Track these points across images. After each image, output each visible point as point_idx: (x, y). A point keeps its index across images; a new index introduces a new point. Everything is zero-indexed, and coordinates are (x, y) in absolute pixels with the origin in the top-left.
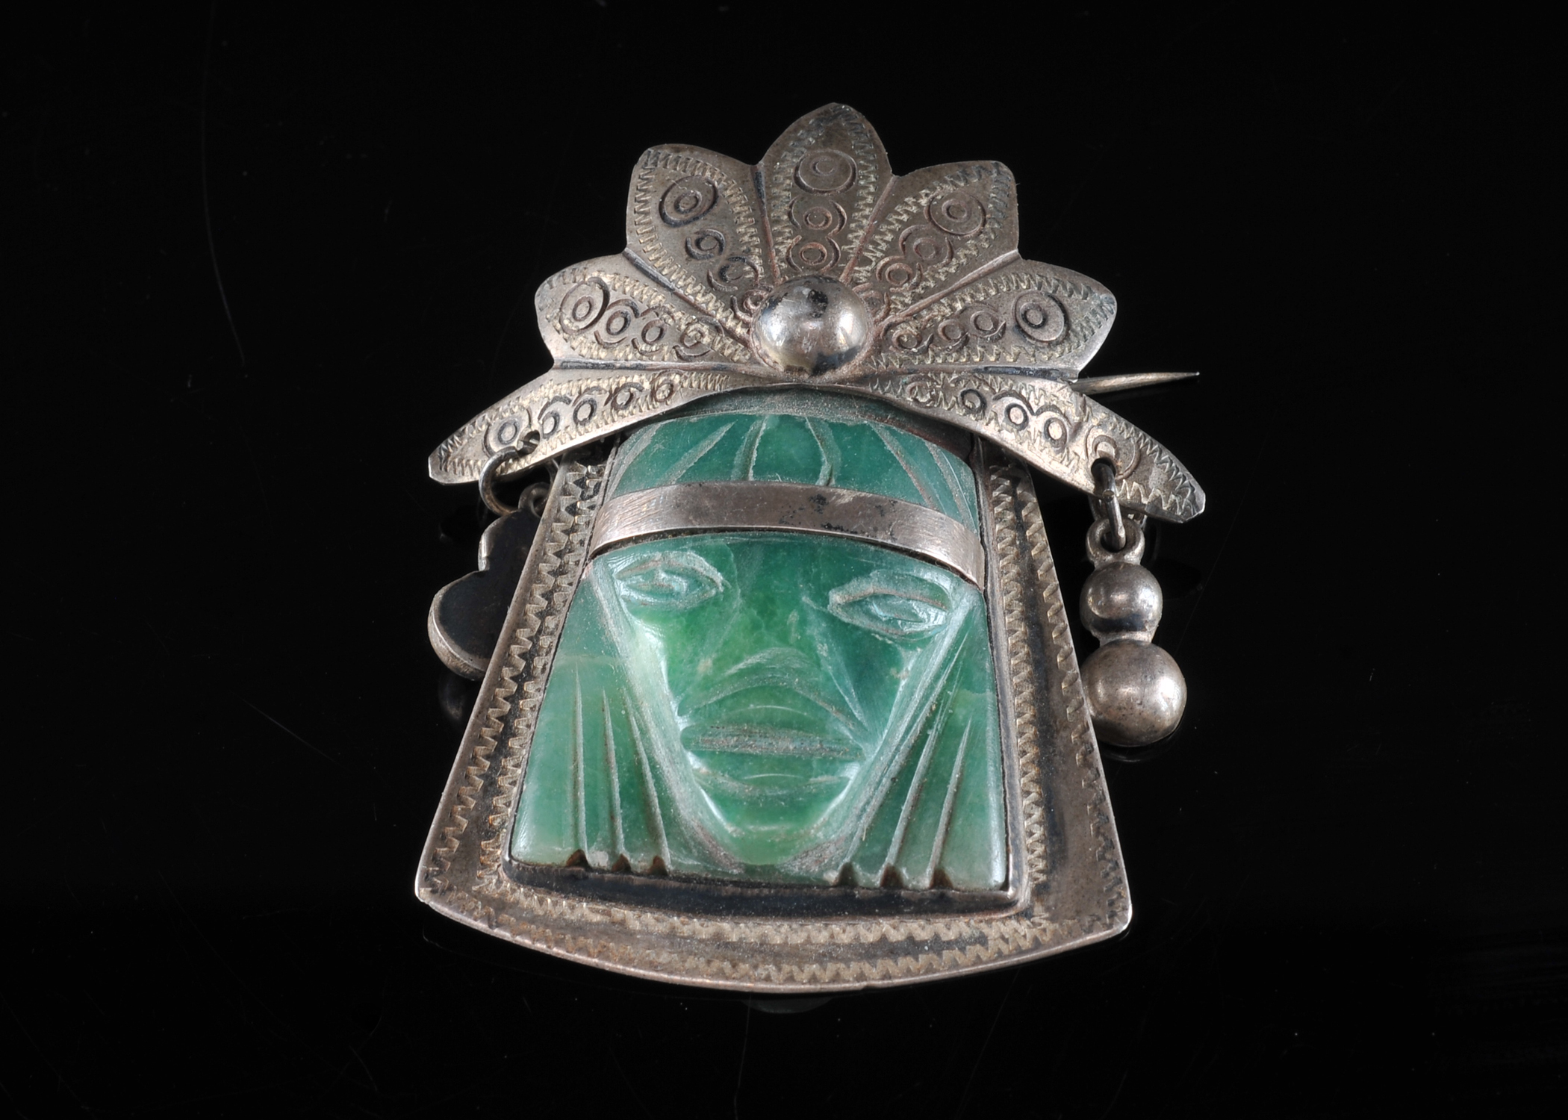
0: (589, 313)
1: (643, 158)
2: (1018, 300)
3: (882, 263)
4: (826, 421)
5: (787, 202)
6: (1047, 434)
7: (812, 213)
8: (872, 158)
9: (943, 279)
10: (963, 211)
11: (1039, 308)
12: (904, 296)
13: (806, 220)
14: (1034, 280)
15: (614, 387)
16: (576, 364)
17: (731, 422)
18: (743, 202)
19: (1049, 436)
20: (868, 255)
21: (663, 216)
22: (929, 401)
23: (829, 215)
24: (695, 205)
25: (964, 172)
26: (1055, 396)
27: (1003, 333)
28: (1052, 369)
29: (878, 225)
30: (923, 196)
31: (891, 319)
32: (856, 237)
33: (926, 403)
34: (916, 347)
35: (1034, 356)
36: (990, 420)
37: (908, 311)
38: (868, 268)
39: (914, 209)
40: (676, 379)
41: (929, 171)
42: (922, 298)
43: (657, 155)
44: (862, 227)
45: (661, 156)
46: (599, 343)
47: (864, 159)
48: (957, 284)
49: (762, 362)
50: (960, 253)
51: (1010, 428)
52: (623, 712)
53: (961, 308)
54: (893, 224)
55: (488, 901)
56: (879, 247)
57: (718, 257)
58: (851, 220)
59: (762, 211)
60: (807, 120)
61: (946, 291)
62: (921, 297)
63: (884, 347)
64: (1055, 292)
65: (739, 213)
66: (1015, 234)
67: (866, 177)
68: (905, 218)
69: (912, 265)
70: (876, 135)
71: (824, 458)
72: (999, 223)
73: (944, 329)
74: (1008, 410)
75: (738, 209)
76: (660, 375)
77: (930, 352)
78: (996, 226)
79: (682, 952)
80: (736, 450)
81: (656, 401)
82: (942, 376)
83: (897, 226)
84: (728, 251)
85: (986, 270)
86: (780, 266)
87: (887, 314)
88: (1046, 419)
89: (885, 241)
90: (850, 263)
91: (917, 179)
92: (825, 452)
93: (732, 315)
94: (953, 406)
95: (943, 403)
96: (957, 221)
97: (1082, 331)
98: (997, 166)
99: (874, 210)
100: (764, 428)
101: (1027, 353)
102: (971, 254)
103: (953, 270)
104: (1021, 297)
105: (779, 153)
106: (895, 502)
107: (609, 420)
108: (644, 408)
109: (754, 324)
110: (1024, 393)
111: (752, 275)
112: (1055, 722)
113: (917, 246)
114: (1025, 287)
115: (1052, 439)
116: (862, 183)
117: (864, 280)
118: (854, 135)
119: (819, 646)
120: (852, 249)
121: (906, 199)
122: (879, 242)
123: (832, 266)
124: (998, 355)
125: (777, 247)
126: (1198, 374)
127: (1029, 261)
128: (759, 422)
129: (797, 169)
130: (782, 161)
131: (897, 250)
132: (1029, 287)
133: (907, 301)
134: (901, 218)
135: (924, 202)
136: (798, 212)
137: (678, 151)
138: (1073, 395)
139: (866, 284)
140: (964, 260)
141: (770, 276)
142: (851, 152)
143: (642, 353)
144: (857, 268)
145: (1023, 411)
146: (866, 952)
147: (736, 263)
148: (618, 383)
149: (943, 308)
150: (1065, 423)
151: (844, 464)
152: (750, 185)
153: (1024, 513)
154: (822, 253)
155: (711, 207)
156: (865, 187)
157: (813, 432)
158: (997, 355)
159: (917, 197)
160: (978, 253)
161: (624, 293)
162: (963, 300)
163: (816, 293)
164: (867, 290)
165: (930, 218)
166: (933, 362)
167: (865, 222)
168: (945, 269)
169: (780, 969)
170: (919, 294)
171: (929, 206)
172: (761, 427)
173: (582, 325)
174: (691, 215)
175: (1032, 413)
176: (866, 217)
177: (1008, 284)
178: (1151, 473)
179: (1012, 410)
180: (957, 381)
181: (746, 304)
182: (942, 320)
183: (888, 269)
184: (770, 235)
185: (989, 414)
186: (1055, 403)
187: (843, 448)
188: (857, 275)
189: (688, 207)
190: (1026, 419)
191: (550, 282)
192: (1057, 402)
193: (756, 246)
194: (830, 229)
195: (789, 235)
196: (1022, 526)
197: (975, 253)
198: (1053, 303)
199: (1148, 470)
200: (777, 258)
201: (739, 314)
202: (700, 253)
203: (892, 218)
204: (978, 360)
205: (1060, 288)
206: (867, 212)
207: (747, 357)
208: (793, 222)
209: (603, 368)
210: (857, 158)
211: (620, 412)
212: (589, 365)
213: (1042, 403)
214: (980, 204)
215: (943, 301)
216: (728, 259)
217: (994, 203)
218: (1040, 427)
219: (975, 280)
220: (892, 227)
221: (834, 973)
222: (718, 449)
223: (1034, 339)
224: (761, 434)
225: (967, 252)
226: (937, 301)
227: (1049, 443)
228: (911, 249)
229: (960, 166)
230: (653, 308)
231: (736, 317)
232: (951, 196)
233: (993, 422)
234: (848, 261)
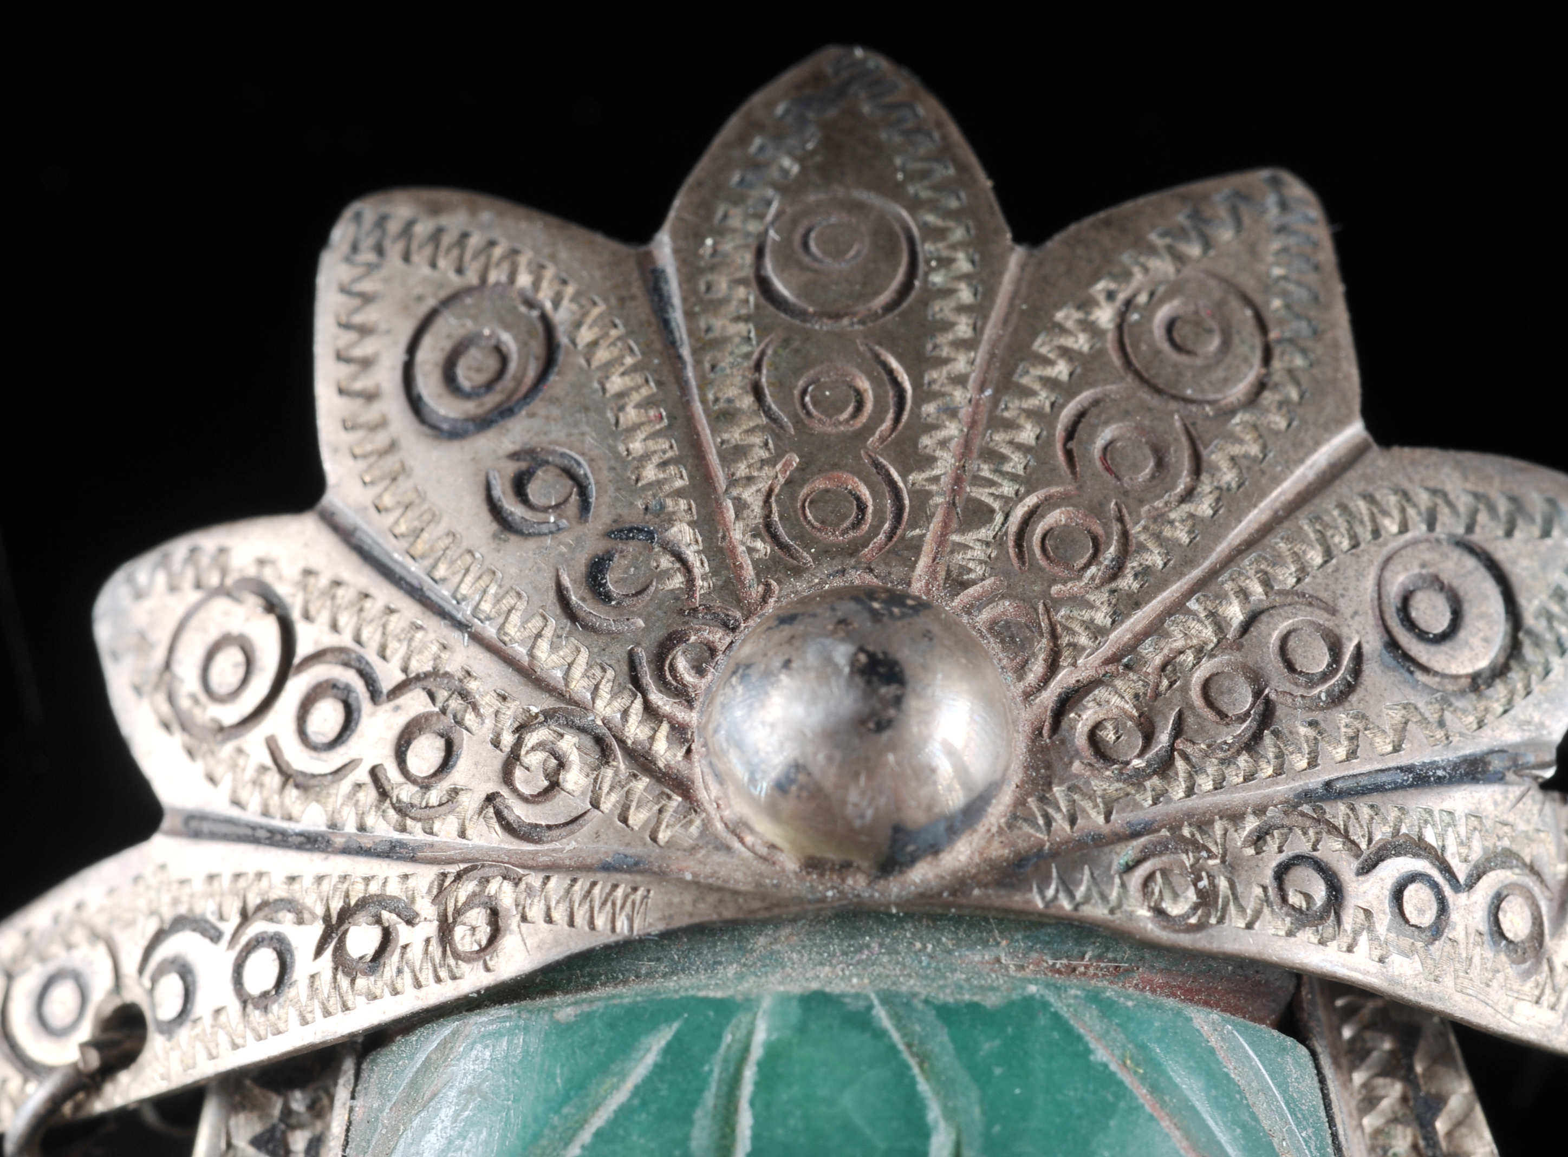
0: (245, 681)
1: (341, 233)
2: (1383, 569)
3: (1019, 512)
4: (927, 1002)
5: (747, 356)
6: (1497, 931)
7: (816, 381)
8: (953, 204)
9: (1184, 538)
10: (1210, 331)
11: (1437, 583)
12: (1091, 606)
13: (804, 406)
14: (1415, 506)
15: (336, 905)
16: (224, 829)
17: (668, 1020)
18: (629, 361)
19: (1502, 935)
20: (983, 494)
21: (415, 403)
22: (1195, 908)
23: (864, 384)
24: (501, 373)
25: (1196, 216)
26: (1505, 824)
27: (1357, 671)
28: (1492, 752)
29: (995, 401)
30: (1101, 298)
31: (1065, 678)
32: (943, 444)
33: (1186, 916)
34: (1140, 755)
35: (1441, 723)
36: (1356, 934)
37: (1108, 647)
38: (985, 533)
39: (1081, 342)
40: (506, 895)
41: (1108, 223)
42: (1137, 605)
43: (381, 221)
44: (953, 413)
45: (393, 227)
46: (281, 770)
47: (933, 206)
48: (1222, 549)
49: (737, 845)
50: (1217, 457)
51: (1406, 942)
53: (1241, 617)
54: (1033, 393)
56: (1007, 468)
57: (580, 529)
58: (924, 395)
59: (682, 384)
60: (770, 105)
61: (1196, 573)
62: (1135, 602)
63: (1058, 766)
64: (1470, 528)
65: (621, 395)
66: (1347, 378)
67: (946, 263)
68: (1061, 370)
69: (1097, 510)
70: (955, 133)
71: (934, 1113)
72: (1304, 352)
73: (1206, 686)
74: (1398, 895)
75: (616, 383)
76: (459, 877)
77: (1180, 764)
78: (1299, 361)
80: (694, 1104)
81: (457, 956)
82: (1218, 827)
83: (1043, 399)
84: (604, 510)
85: (1290, 496)
86: (750, 550)
87: (1053, 667)
88: (1491, 893)
89: (1020, 447)
90: (935, 525)
91: (1080, 251)
92: (936, 1093)
93: (638, 705)
94: (1257, 915)
95: (1232, 908)
96: (1199, 362)
97: (1551, 627)
98: (1275, 183)
99: (980, 355)
100: (760, 1036)
101: (1424, 720)
102: (1246, 456)
103: (1204, 508)
104: (1388, 560)
105: (705, 208)
107: (334, 1005)
108: (426, 976)
109: (702, 727)
110: (1430, 837)
111: (678, 581)
113: (1105, 449)
114: (1394, 529)
115: (1510, 942)
116: (937, 279)
117: (979, 570)
118: (898, 139)
120: (936, 479)
121: (1060, 316)
122: (1006, 450)
123: (890, 538)
124: (1353, 739)
125: (735, 493)
127: (1396, 450)
128: (745, 1018)
129: (760, 253)
130: (720, 232)
131: (1054, 470)
132: (1404, 528)
133: (1101, 617)
134: (1052, 372)
135: (1105, 316)
136: (780, 385)
137: (435, 210)
138: (1548, 808)
139: (987, 582)
140: (1229, 477)
141: (728, 582)
142: (895, 192)
143: (402, 810)
144: (956, 538)
145: (1435, 886)
147: (631, 547)
148: (347, 896)
149: (1195, 626)
150: (1537, 890)
151: (989, 1125)
152: (641, 309)
153: (1441, 1125)
154: (858, 499)
155: (542, 377)
156: (946, 293)
157: (896, 1036)
158: (1351, 739)
159: (1087, 304)
160: (1264, 449)
161: (334, 627)
162: (1244, 594)
163: (871, 656)
164: (989, 599)
165: (1128, 363)
166: (1190, 792)
167: (959, 396)
168: (1186, 507)
170: (1130, 595)
171: (1120, 328)
172: (750, 1033)
173: (231, 714)
174: (491, 400)
175: (1456, 886)
176: (960, 380)
177: (1350, 528)
179: (1407, 893)
180: (1259, 839)
181: (673, 669)
182: (1198, 660)
183: (1039, 530)
184: (713, 458)
185: (1350, 918)
186: (1506, 843)
187: (979, 1074)
188: (959, 558)
189: (481, 378)
190: (1443, 907)
191: (131, 580)
192: (1513, 839)
193: (679, 493)
194: (869, 429)
195: (764, 454)
197: (1254, 450)
198: (1470, 562)
200: (740, 525)
201: (657, 698)
202: (529, 515)
203: (1029, 377)
204: (1303, 764)
205: (1483, 517)
206: (961, 364)
207: (694, 830)
208: (768, 413)
209: (300, 847)
210: (914, 205)
211: (361, 982)
212: (262, 834)
213: (1476, 853)
214: (1248, 301)
215: (1192, 605)
216: (608, 534)
217: (1284, 294)
218: (1479, 919)
219: (1266, 530)
220: (1032, 403)
222: (644, 1104)
223: (1436, 674)
224: (757, 1052)
225: (1236, 450)
226: (1177, 608)
227: (1503, 957)
228: (1091, 461)
229: (1184, 198)
230: (418, 678)
231: (650, 711)
232: (1175, 289)
233: (1364, 938)
234: (929, 519)
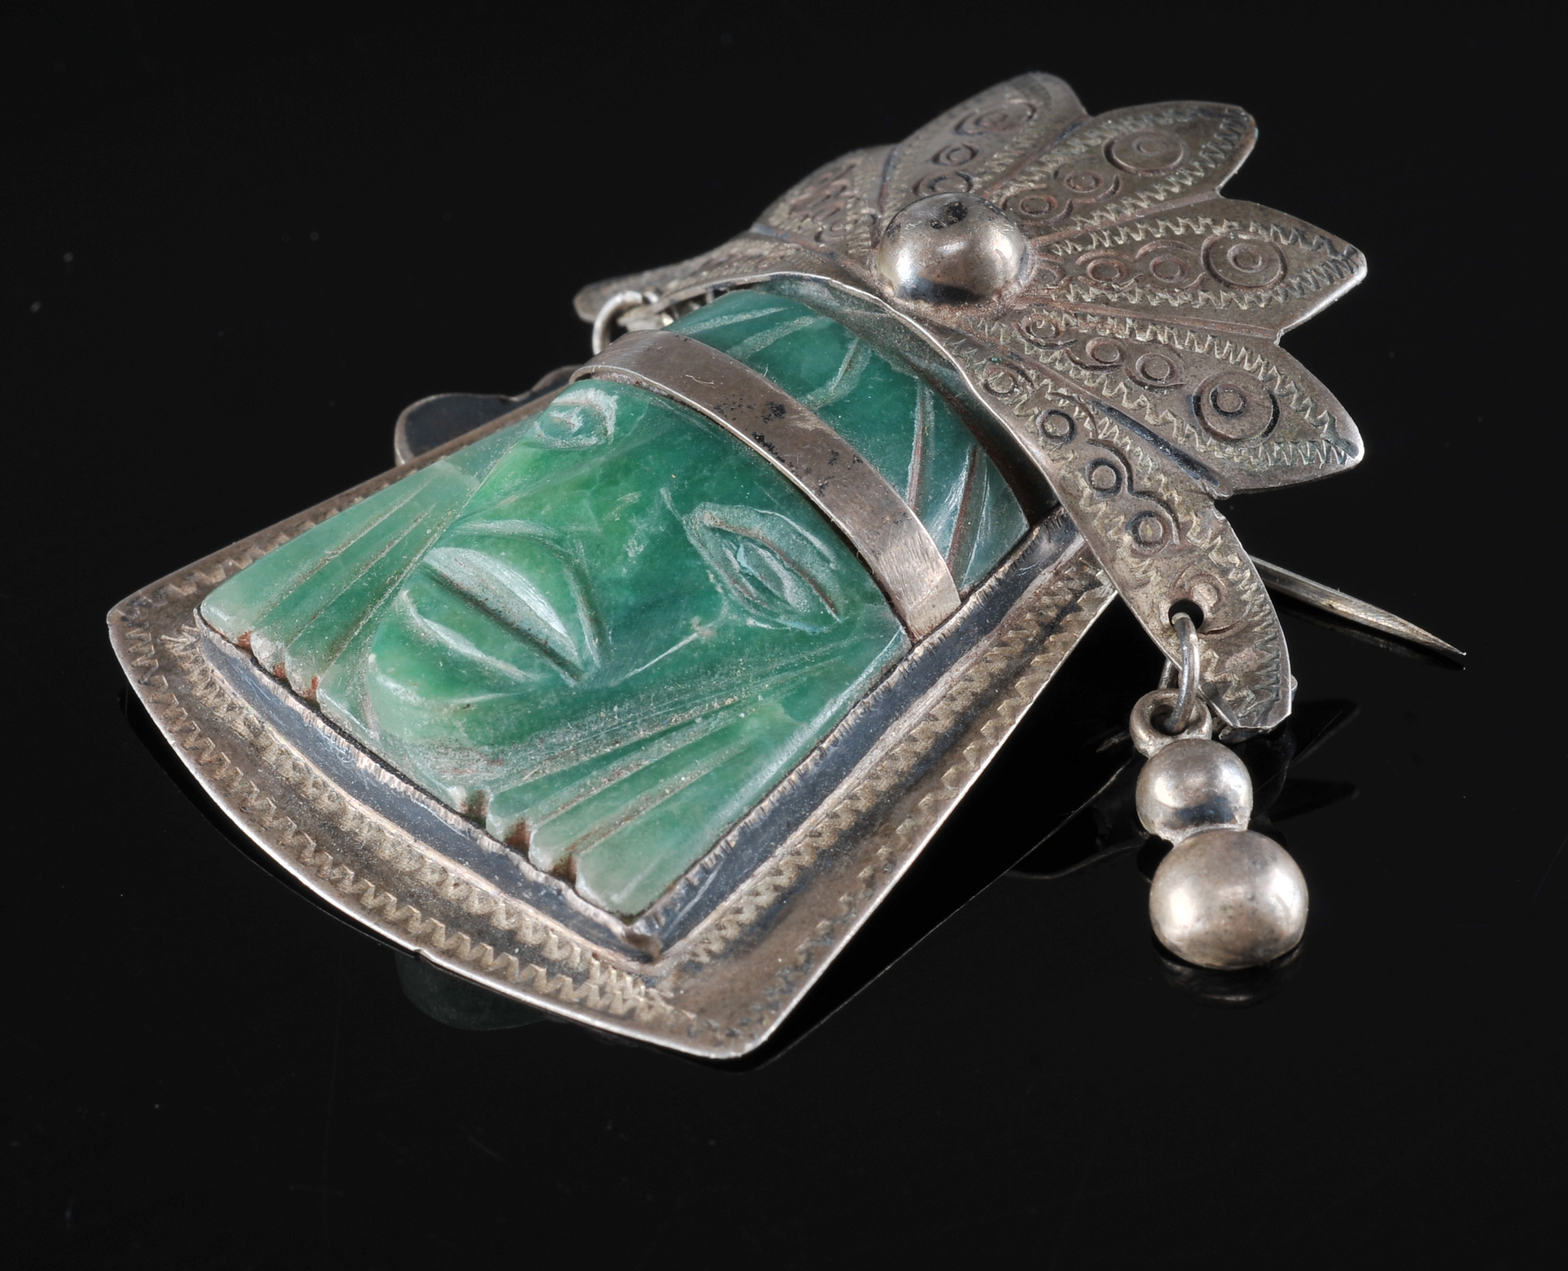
3: (1102, 252)
6: (1135, 526)
7: (1084, 174)
9: (1154, 303)
11: (1244, 398)
12: (1087, 291)
13: (1071, 177)
14: (1267, 370)
19: (1136, 529)
25: (1301, 233)
26: (1179, 493)
27: (1171, 391)
28: (1200, 465)
30: (1226, 226)
37: (1077, 306)
38: (1079, 247)
39: (1199, 231)
41: (1263, 210)
42: (1107, 304)
44: (1119, 213)
50: (1203, 294)
52: (428, 532)
54: (1158, 228)
55: (162, 653)
56: (1116, 239)
59: (1040, 150)
61: (1144, 315)
64: (1282, 396)
68: (1179, 231)
69: (1131, 271)
71: (833, 383)
74: (1096, 464)
77: (1057, 353)
79: (284, 809)
80: (760, 331)
82: (1045, 381)
83: (1160, 232)
88: (1147, 509)
89: (1129, 237)
90: (1065, 233)
91: (1240, 209)
92: (841, 378)
95: (1018, 406)
97: (1280, 453)
98: (1354, 253)
100: (807, 325)
102: (1214, 303)
103: (1175, 303)
106: (859, 461)
110: (1135, 461)
112: (882, 824)
115: (1137, 536)
119: (632, 542)
120: (1084, 223)
121: (1202, 218)
122: (1122, 235)
125: (1010, 182)
126: (1465, 654)
127: (1285, 352)
128: (809, 318)
131: (1133, 251)
132: (1254, 371)
133: (1087, 297)
134: (1174, 229)
135: (1219, 231)
140: (1198, 302)
144: (1067, 241)
145: (1119, 479)
146: (456, 918)
150: (1174, 533)
151: (846, 399)
152: (1061, 126)
160: (1226, 307)
165: (1208, 249)
167: (1129, 211)
168: (1167, 296)
169: (356, 881)
171: (1221, 238)
172: (805, 323)
175: (1130, 489)
176: (1136, 208)
177: (1228, 353)
178: (1239, 651)
179: (1102, 467)
180: (1058, 397)
182: (1106, 336)
184: (1019, 171)
185: (1067, 452)
186: (1173, 501)
190: (1116, 490)
192: (1178, 503)
194: (1084, 196)
195: (1036, 179)
196: (1052, 628)
197: (1221, 304)
198: (1268, 405)
199: (1239, 646)
200: (998, 190)
204: (1108, 394)
205: (1293, 397)
206: (1144, 204)
213: (1152, 487)
215: (1129, 321)
218: (1131, 512)
220: (1154, 230)
221: (404, 917)
222: (746, 324)
223: (1204, 421)
224: (798, 329)
225: (1213, 298)
226: (1123, 318)
228: (1150, 260)
233: (1063, 463)
234: (1065, 230)
